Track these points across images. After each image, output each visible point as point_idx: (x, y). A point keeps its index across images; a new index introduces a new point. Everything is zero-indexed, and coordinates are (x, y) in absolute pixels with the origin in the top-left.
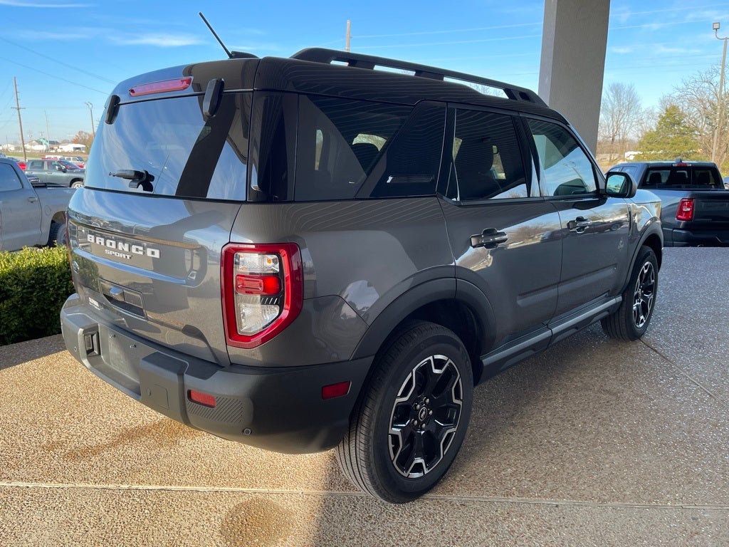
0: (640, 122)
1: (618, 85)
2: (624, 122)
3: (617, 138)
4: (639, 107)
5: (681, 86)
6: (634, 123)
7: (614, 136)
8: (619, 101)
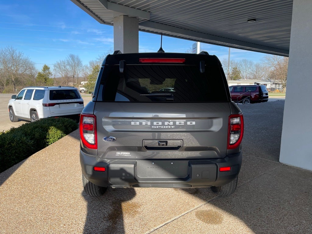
0: (83, 70)
1: (72, 55)
2: (77, 70)
3: (75, 76)
4: (81, 64)
5: (98, 58)
6: (81, 70)
7: (74, 75)
8: (74, 61)
